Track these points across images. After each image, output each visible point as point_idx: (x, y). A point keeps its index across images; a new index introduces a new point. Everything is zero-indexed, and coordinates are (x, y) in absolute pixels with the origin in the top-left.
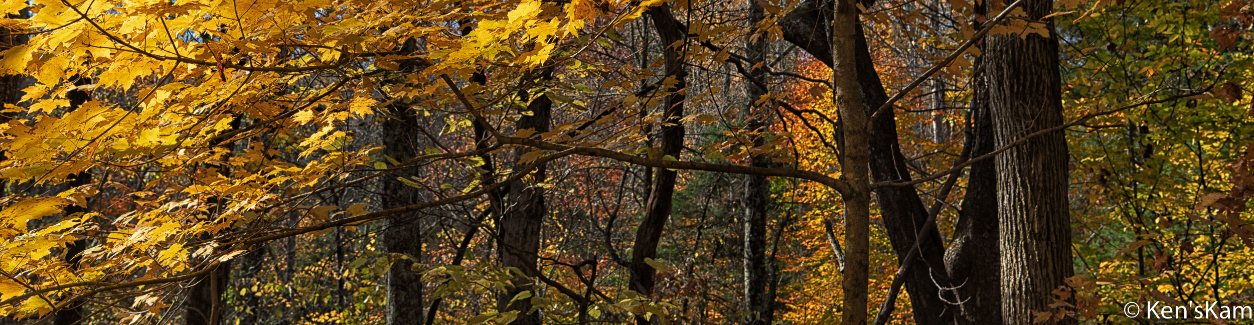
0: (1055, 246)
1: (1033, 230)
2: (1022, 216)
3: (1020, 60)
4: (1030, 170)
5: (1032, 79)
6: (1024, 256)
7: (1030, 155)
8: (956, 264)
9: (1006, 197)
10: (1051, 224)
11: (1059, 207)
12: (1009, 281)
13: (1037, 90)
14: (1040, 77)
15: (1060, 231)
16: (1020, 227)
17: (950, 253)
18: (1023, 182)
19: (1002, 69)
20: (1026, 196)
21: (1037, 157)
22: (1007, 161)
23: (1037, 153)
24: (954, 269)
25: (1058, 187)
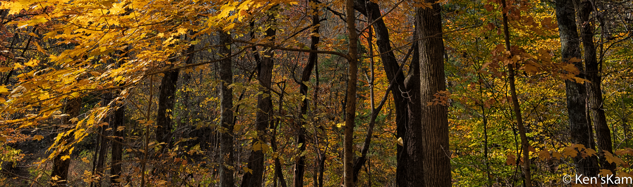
0: (439, 78)
1: (431, 73)
2: (427, 68)
3: (427, 15)
4: (430, 52)
5: (431, 21)
6: (428, 82)
7: (430, 47)
8: (408, 85)
9: (422, 61)
10: (437, 71)
11: (440, 65)
12: (423, 90)
13: (433, 25)
14: (434, 21)
15: (441, 73)
16: (427, 72)
17: (406, 80)
18: (428, 56)
19: (421, 18)
20: (429, 61)
21: (433, 48)
22: (423, 49)
23: (433, 47)
24: (407, 86)
25: (440, 58)
